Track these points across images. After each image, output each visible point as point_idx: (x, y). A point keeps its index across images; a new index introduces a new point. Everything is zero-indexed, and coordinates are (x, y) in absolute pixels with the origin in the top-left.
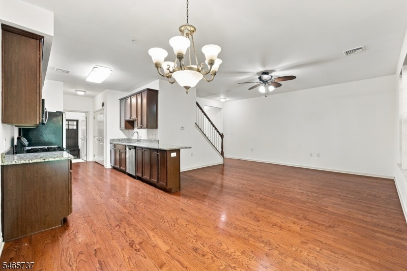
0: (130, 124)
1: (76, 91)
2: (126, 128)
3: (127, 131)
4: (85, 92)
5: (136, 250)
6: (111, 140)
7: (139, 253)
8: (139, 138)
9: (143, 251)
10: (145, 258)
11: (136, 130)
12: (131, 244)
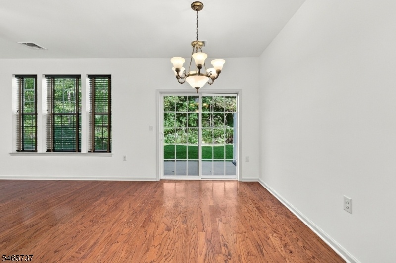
5: (227, 247)
7: (226, 243)
9: (221, 242)
10: (222, 235)
12: (229, 257)
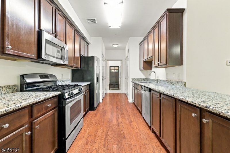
0: (148, 65)
1: (113, 45)
2: (145, 68)
3: (145, 71)
4: (118, 45)
6: (132, 79)
8: (157, 79)
11: (153, 69)
